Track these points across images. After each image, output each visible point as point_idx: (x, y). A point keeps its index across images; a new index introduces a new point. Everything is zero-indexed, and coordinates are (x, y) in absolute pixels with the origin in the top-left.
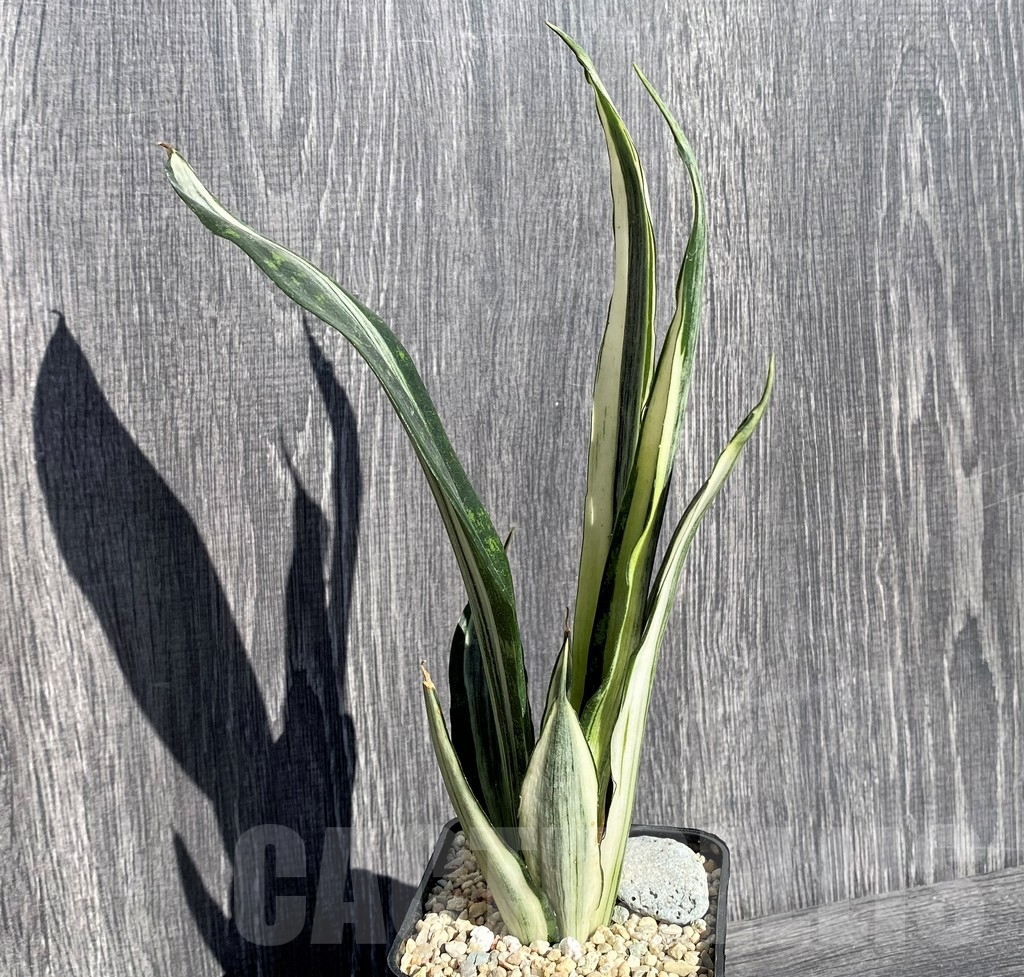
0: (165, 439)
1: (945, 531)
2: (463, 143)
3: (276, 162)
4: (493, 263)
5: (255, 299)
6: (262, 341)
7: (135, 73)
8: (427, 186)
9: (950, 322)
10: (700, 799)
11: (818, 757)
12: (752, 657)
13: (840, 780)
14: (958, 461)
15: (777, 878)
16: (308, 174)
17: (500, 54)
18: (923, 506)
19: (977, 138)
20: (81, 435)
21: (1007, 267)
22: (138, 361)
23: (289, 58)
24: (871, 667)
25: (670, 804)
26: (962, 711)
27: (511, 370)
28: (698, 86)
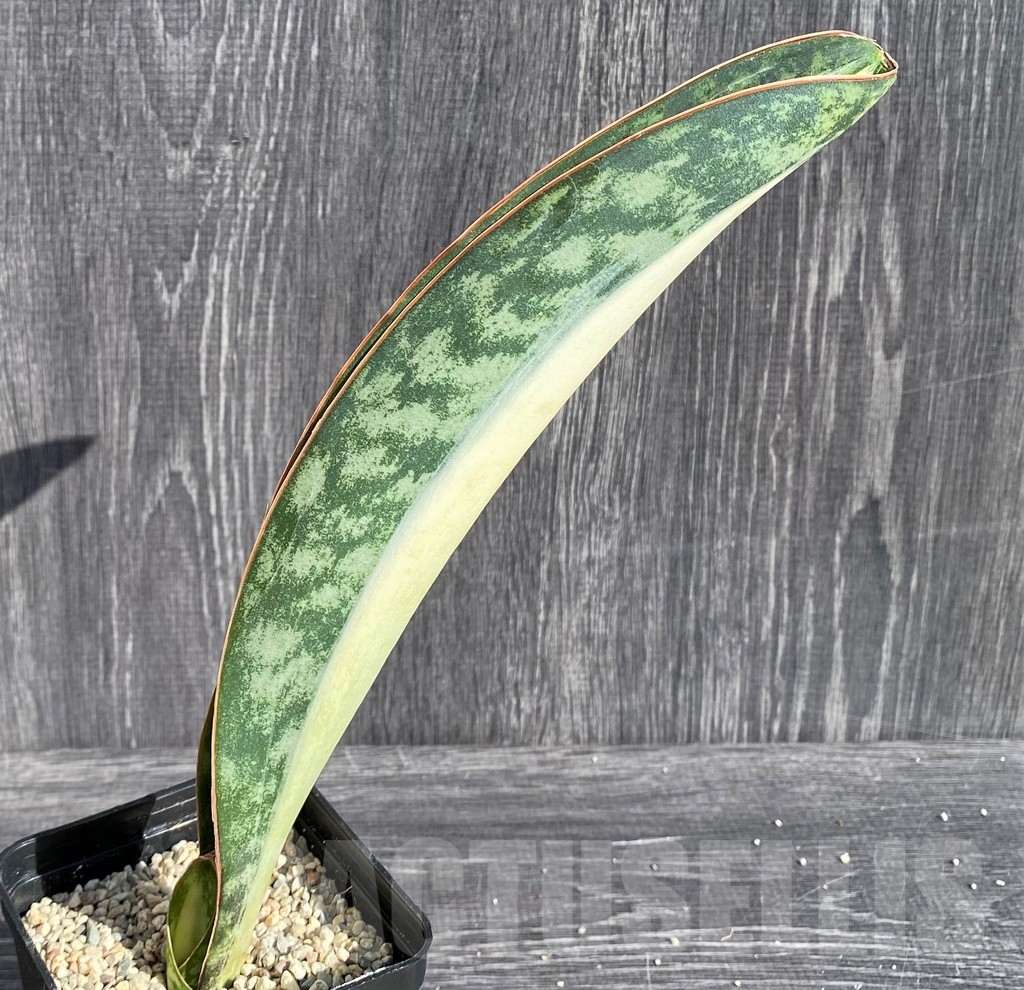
1: (855, 411)
3: (176, 7)
4: (386, 113)
5: (150, 136)
6: (155, 176)
8: (323, 36)
9: (888, 201)
10: (555, 631)
11: (686, 609)
12: (624, 509)
13: (707, 634)
14: (879, 343)
15: (629, 713)
16: (206, 19)
18: (832, 384)
21: (965, 147)
22: (39, 187)
24: (753, 534)
25: (524, 630)
26: (850, 588)
27: (397, 218)
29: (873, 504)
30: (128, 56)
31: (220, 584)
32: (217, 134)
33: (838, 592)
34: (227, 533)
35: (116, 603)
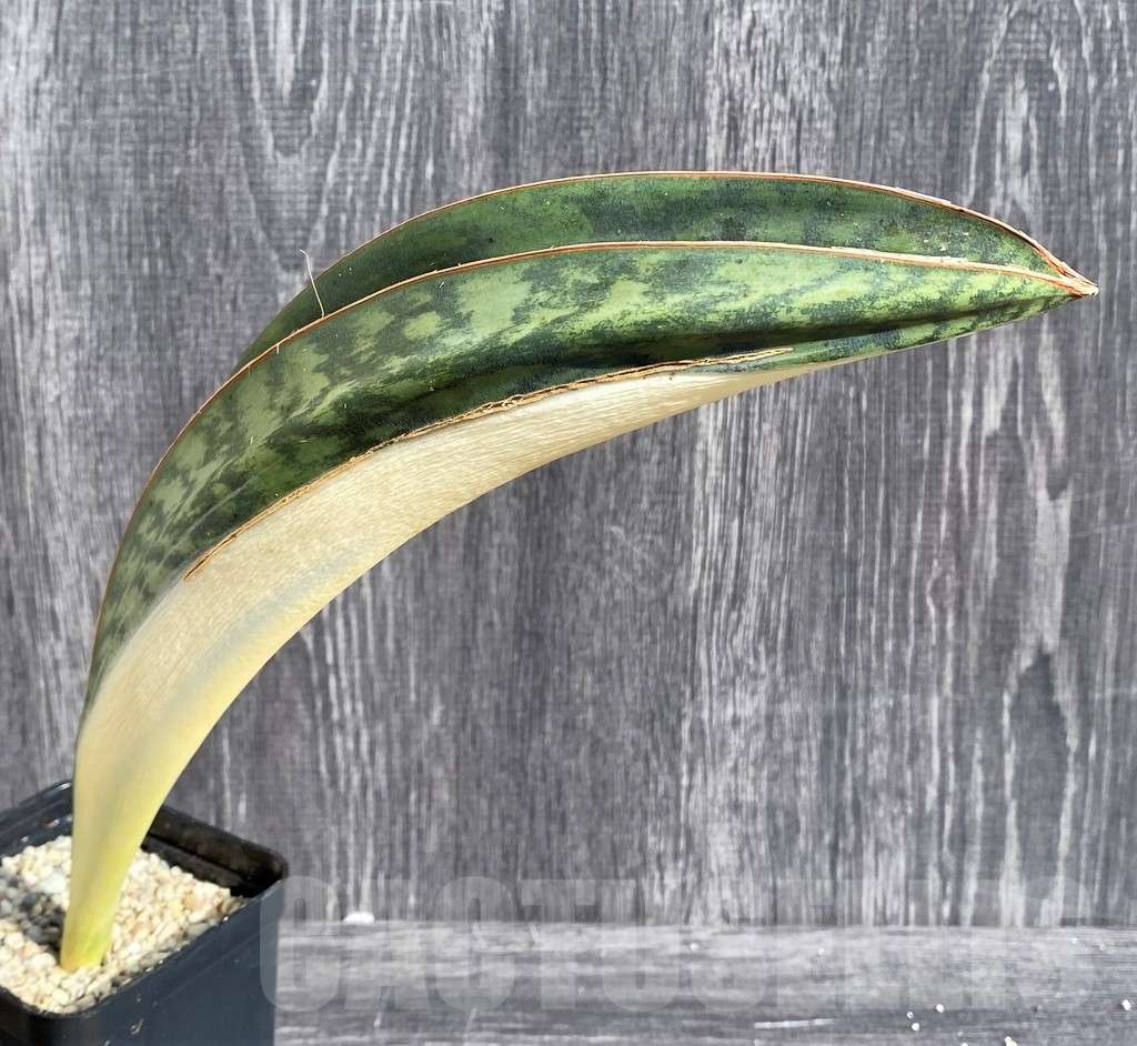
0: (170, 387)
1: (1018, 556)
2: (480, 109)
3: (286, 124)
5: (260, 259)
6: (265, 300)
8: (439, 153)
9: (1045, 327)
10: (700, 798)
11: (841, 774)
12: (771, 662)
13: (866, 804)
14: (1042, 482)
16: (317, 137)
18: (992, 527)
19: (1101, 117)
20: (93, 378)
22: (147, 312)
23: (303, 21)
24: (912, 691)
25: (666, 796)
26: (1022, 753)
28: (749, 53)
29: (1043, 660)
30: (237, 175)
31: (338, 739)
32: (329, 256)
33: (1010, 759)
34: (345, 684)
35: (228, 759)
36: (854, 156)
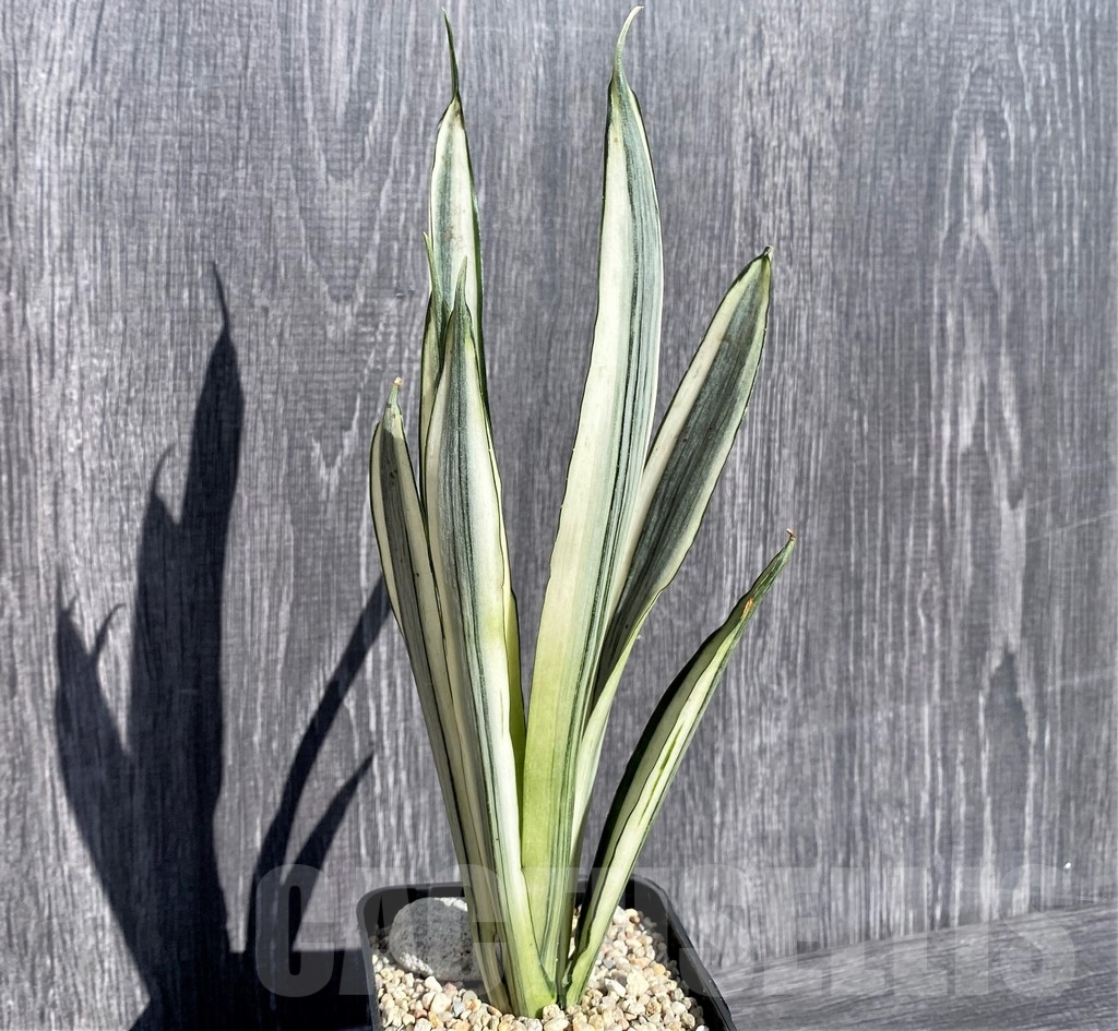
0: (208, 431)
1: (988, 564)
2: (530, 138)
3: (339, 147)
4: (553, 264)
5: (309, 289)
6: (313, 334)
7: (199, 45)
8: (490, 182)
9: (1003, 350)
10: (731, 835)
11: (852, 792)
12: (792, 686)
13: (871, 816)
14: (1004, 493)
16: (370, 162)
17: (574, 48)
18: (968, 537)
19: (1040, 163)
20: (121, 424)
21: (1061, 297)
22: (184, 348)
23: (359, 40)
24: (908, 702)
26: (994, 751)
27: (565, 377)
28: (769, 93)
29: (1009, 659)
30: (287, 200)
32: (379, 287)
33: (984, 756)
34: (387, 752)
36: (854, 193)
